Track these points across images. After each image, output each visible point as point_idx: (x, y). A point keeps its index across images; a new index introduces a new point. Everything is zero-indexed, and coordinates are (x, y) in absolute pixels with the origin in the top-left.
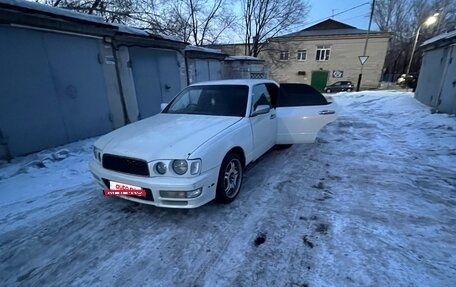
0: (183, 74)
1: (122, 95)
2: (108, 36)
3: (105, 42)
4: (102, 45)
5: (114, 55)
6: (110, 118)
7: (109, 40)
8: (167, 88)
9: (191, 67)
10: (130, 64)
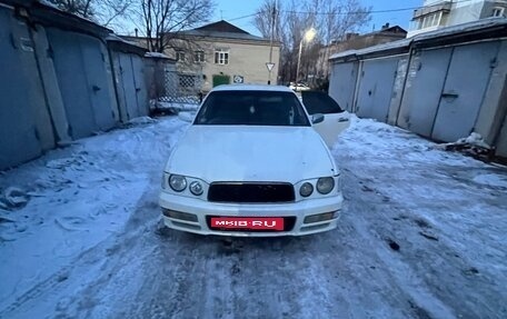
0: (109, 72)
1: (46, 100)
2: (23, 6)
3: (17, 15)
4: (14, 20)
5: (31, 37)
6: (37, 134)
7: (24, 13)
8: (96, 89)
9: (116, 62)
10: (51, 52)
